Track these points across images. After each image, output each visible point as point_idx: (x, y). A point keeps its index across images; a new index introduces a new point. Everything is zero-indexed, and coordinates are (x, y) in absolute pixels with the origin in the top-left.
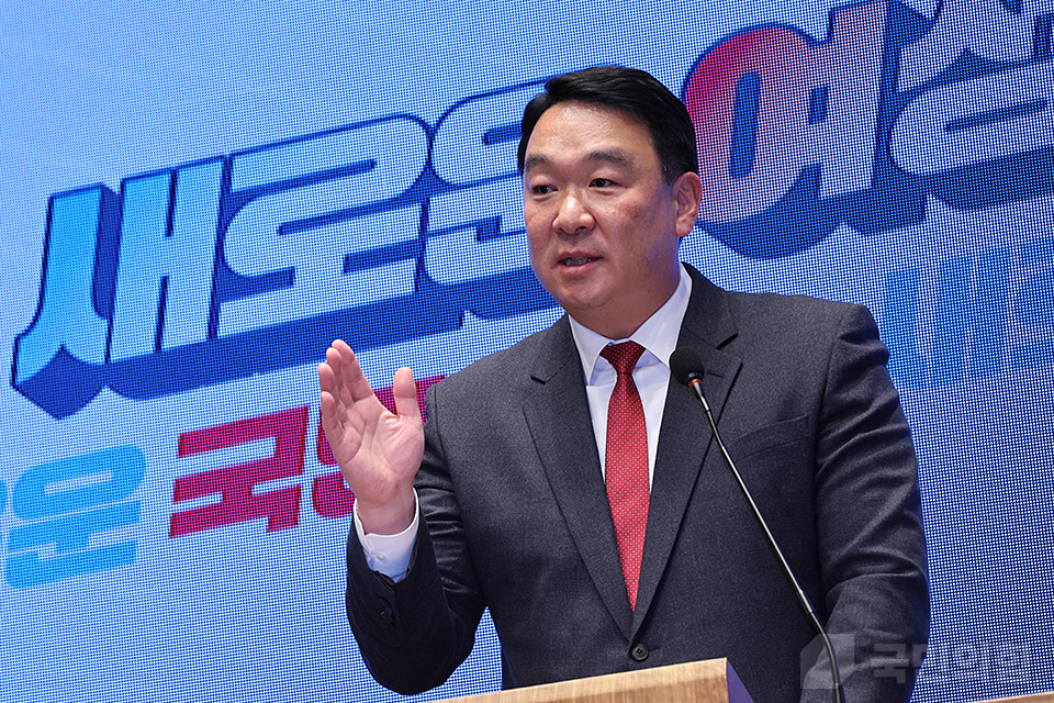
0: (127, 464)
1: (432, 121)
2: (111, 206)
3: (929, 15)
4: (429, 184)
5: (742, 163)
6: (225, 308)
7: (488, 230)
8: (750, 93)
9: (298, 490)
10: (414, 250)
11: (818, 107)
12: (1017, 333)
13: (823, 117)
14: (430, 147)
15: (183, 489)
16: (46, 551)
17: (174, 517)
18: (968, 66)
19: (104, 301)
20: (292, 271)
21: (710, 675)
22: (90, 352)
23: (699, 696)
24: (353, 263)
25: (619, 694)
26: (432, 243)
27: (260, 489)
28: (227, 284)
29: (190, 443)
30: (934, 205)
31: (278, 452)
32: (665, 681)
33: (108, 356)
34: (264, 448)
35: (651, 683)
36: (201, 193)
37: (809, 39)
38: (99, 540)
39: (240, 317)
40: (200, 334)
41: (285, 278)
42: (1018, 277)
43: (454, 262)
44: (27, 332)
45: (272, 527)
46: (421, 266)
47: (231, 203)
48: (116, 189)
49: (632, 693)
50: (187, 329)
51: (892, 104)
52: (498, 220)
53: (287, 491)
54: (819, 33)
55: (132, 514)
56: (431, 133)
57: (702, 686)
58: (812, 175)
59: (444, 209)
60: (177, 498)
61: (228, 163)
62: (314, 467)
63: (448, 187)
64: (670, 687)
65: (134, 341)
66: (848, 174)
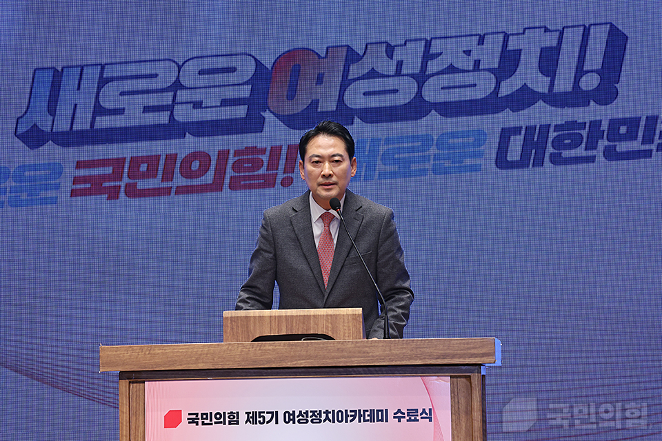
0: (57, 169)
1: (181, 64)
2: (58, 76)
3: (361, 54)
4: (177, 86)
5: (291, 95)
6: (98, 118)
7: (198, 105)
8: (296, 70)
9: (120, 187)
10: (170, 108)
11: (320, 79)
12: (381, 167)
13: (321, 83)
14: (179, 72)
15: (76, 180)
16: (24, 196)
17: (72, 190)
18: (373, 74)
19: (52, 110)
20: (124, 109)
21: (357, 313)
22: (46, 127)
23: (353, 319)
24: (147, 109)
25: (327, 315)
26: (176, 107)
27: (106, 184)
28: (99, 110)
29: (79, 165)
30: (357, 120)
31: (113, 171)
32: (342, 313)
33: (52, 129)
34: (108, 170)
35: (338, 313)
36: (92, 76)
37: (319, 55)
38: (43, 194)
39: (103, 122)
40: (88, 126)
41: (121, 111)
42: (383, 148)
43: (184, 114)
44: (21, 117)
45: (109, 198)
46: (172, 114)
47: (103, 82)
48: (60, 69)
49: (331, 315)
50: (82, 123)
51: (346, 83)
52: (202, 102)
53: (115, 187)
54: (323, 55)
55: (57, 187)
56: (180, 67)
57: (354, 316)
58: (316, 103)
59: (182, 95)
60: (74, 184)
61: (103, 67)
62: (126, 179)
63: (183, 87)
64: (343, 315)
65: (62, 125)
66: (328, 104)
